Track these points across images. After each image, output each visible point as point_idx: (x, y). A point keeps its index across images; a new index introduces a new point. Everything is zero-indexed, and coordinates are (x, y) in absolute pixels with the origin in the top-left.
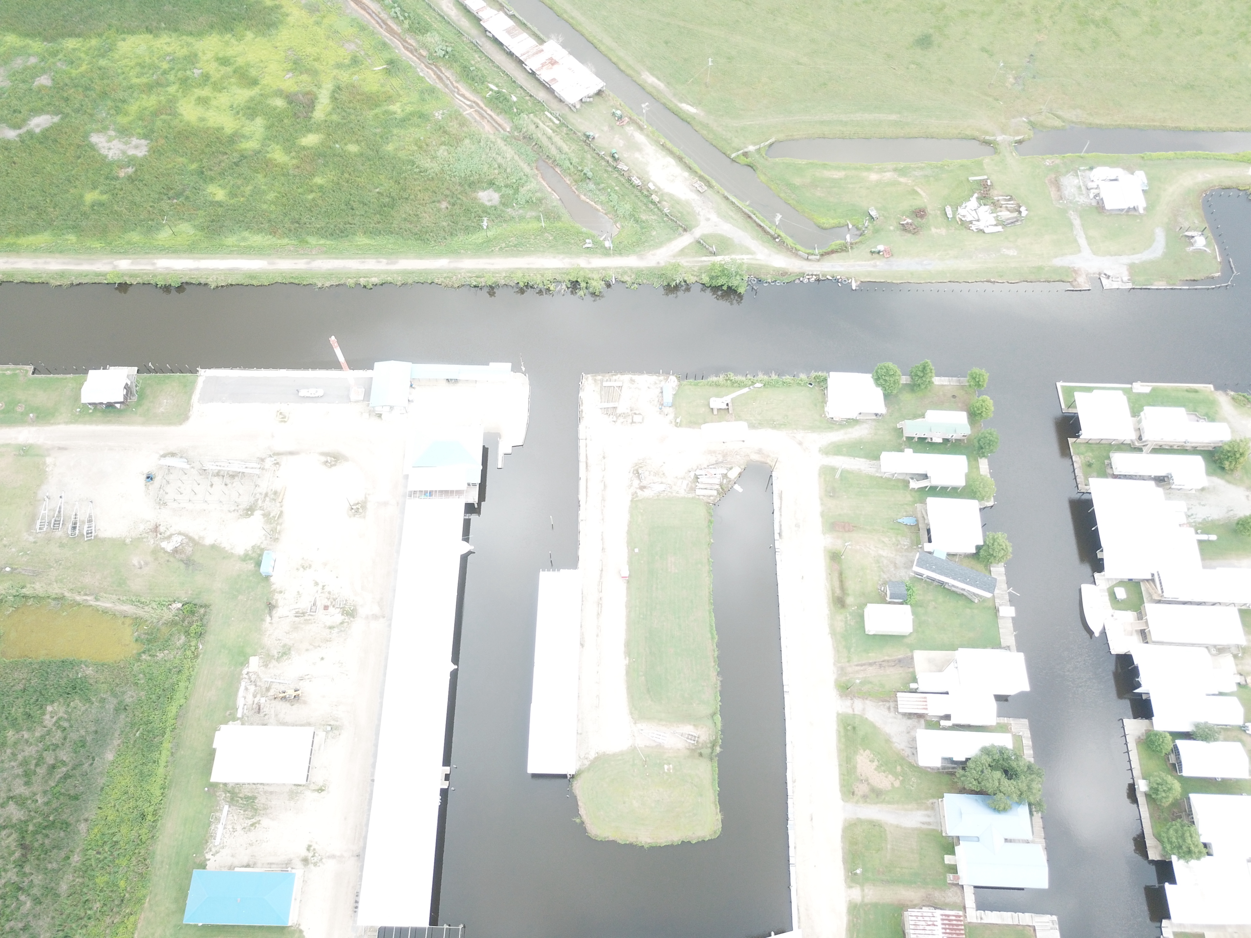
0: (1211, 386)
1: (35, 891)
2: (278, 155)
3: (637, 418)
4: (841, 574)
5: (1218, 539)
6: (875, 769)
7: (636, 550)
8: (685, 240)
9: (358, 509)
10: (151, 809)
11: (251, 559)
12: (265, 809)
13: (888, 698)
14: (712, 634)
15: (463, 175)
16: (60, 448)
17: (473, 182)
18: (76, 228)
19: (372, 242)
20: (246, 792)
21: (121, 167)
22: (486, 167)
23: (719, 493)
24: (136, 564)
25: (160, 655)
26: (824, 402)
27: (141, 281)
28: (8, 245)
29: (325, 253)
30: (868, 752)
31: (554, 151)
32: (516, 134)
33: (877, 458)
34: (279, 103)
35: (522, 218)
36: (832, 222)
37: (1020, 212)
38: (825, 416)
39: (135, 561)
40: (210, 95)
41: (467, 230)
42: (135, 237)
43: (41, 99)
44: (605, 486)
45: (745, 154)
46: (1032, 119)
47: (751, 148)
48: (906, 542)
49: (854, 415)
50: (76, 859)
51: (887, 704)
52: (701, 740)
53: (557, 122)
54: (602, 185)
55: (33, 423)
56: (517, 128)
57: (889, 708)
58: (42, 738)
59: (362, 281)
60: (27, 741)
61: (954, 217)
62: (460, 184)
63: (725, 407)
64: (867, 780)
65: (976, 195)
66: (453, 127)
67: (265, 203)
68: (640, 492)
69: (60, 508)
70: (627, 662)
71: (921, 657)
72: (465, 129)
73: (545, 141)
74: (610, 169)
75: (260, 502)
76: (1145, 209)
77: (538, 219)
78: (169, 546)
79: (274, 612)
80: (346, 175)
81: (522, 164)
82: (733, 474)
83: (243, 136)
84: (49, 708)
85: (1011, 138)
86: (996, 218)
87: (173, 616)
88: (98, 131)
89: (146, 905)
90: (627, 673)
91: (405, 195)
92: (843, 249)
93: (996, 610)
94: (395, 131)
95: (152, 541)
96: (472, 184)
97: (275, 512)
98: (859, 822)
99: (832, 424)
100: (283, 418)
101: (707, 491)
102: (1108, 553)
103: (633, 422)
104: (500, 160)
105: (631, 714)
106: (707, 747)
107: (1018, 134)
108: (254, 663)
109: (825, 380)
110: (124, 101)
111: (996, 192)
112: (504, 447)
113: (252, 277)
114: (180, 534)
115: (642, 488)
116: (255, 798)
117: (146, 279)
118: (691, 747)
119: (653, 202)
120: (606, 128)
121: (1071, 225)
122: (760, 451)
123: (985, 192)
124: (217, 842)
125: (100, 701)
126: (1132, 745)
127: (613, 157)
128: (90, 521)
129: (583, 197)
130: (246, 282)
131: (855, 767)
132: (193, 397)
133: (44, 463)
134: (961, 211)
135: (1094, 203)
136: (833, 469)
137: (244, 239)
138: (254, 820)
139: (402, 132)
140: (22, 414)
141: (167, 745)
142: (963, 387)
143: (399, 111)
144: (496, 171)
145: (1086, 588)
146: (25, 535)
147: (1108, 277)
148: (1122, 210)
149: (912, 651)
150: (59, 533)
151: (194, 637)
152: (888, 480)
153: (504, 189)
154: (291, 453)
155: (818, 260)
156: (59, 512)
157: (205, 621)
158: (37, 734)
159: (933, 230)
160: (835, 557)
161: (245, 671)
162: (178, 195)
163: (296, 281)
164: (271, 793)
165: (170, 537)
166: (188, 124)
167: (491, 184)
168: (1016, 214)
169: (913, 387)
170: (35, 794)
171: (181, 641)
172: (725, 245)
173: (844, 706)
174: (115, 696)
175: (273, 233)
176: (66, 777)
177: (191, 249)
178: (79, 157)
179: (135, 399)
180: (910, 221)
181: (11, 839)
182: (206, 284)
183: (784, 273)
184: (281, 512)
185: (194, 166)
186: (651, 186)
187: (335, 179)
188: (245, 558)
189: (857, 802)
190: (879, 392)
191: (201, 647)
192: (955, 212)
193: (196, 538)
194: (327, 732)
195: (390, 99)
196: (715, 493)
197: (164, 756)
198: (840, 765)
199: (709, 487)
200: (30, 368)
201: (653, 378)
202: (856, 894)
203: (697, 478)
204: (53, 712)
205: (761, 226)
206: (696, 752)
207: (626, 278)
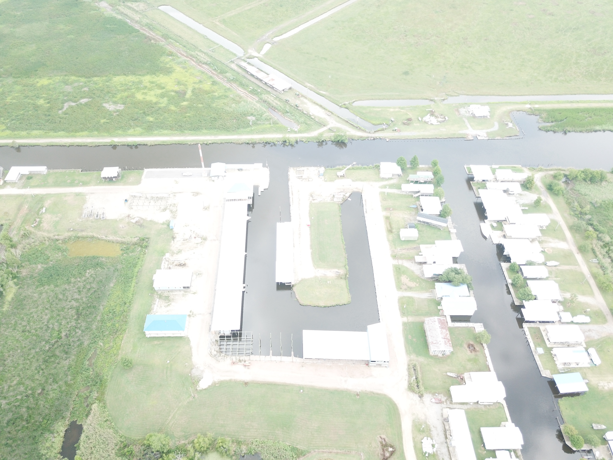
0: (520, 166)
1: (83, 328)
2: (173, 108)
3: (310, 180)
4: (390, 223)
5: (528, 209)
6: (409, 281)
7: (313, 218)
8: (325, 129)
9: (206, 209)
10: (128, 301)
11: (165, 224)
12: (173, 300)
13: (412, 259)
14: (343, 242)
15: (241, 112)
16: (91, 193)
17: (245, 114)
18: (97, 130)
19: (208, 131)
20: (166, 294)
21: (115, 112)
22: (250, 110)
23: (342, 200)
24: (121, 227)
25: (131, 254)
26: (379, 173)
27: (122, 144)
28: (72, 135)
29: (191, 135)
30: (405, 276)
31: (274, 104)
32: (260, 101)
33: (401, 189)
34: (173, 94)
35: (263, 124)
36: (378, 122)
37: (445, 119)
38: (380, 177)
39: (121, 226)
40: (147, 91)
41: (243, 127)
42: (120, 132)
43: (85, 94)
44: (299, 200)
45: (344, 104)
46: (447, 94)
47: (347, 103)
48: (413, 213)
49: (390, 176)
50: (98, 318)
51: (411, 261)
52: (341, 274)
53: (275, 97)
54: (293, 114)
55: (81, 186)
56: (261, 99)
57: (412, 262)
58: (85, 281)
59: (205, 142)
60: (79, 281)
61: (422, 120)
62: (241, 115)
63: (343, 175)
64: (406, 284)
65: (429, 114)
66: (237, 99)
67: (168, 121)
68: (313, 201)
69: (92, 210)
70: (311, 251)
71: (422, 247)
72: (242, 99)
73: (271, 102)
74: (295, 109)
75: (168, 207)
76: (490, 116)
77: (270, 124)
78: (134, 221)
79: (175, 239)
80: (198, 112)
81: (263, 108)
82: (348, 195)
83: (160, 103)
84: (88, 271)
85: (440, 98)
86: (437, 120)
87: (136, 241)
88: (106, 103)
89: (127, 332)
90: (312, 254)
91: (220, 118)
92: (383, 130)
93: (450, 231)
94: (216, 100)
95: (127, 220)
96: (245, 115)
97: (174, 209)
98: (404, 297)
99: (384, 179)
100: (177, 182)
101: (339, 199)
102: (488, 213)
103: (309, 181)
104: (255, 107)
105: (314, 266)
106: (343, 276)
107: (442, 97)
108: (167, 255)
109: (379, 166)
110: (116, 94)
111: (436, 113)
112: (261, 189)
113: (163, 142)
114: (138, 217)
115: (314, 200)
116: (169, 296)
117: (124, 144)
118: (337, 276)
119: (311, 118)
120: (293, 98)
121: (464, 122)
122: (357, 188)
123: (432, 113)
124: (154, 310)
125: (108, 268)
126: (504, 270)
127: (296, 106)
128: (103, 214)
129: (286, 118)
130: (162, 144)
131: (401, 280)
132: (142, 177)
133: (86, 198)
134: (424, 119)
135: (472, 115)
136: (384, 193)
137: (161, 131)
138: (169, 304)
139: (218, 101)
140: (77, 183)
141: (134, 281)
142: (430, 168)
143: (217, 95)
144: (254, 111)
145: (482, 224)
146: (78, 219)
147: (479, 136)
148: (482, 117)
149: (419, 245)
150: (91, 218)
151: (144, 248)
152: (405, 195)
153: (257, 116)
154: (180, 193)
155: (374, 133)
156: (92, 212)
157: (148, 242)
158: (83, 279)
159: (415, 124)
160: (387, 218)
161: (164, 258)
162: (136, 120)
163: (180, 143)
164: (175, 295)
165: (134, 218)
166: (139, 99)
167: (252, 114)
168: (444, 119)
169: (412, 168)
170: (82, 298)
171: (139, 250)
172: (338, 129)
173: (395, 262)
174: (113, 266)
175: (171, 130)
176: (95, 291)
177: (141, 135)
178: (99, 110)
179: (120, 178)
180: (406, 122)
181: (73, 312)
182: (147, 145)
183: (361, 137)
184: (177, 210)
185: (142, 111)
186: (311, 114)
187: (194, 114)
188: (163, 224)
189: (403, 291)
190: (399, 168)
191: (147, 251)
192: (422, 118)
193: (144, 218)
194: (197, 275)
195: (214, 92)
196: (341, 200)
197: (133, 284)
198: (395, 280)
199: (338, 198)
200: (80, 170)
201: (316, 168)
202: (405, 319)
203: (334, 196)
204: (89, 272)
205: (352, 124)
206: (339, 277)
207: (303, 140)
